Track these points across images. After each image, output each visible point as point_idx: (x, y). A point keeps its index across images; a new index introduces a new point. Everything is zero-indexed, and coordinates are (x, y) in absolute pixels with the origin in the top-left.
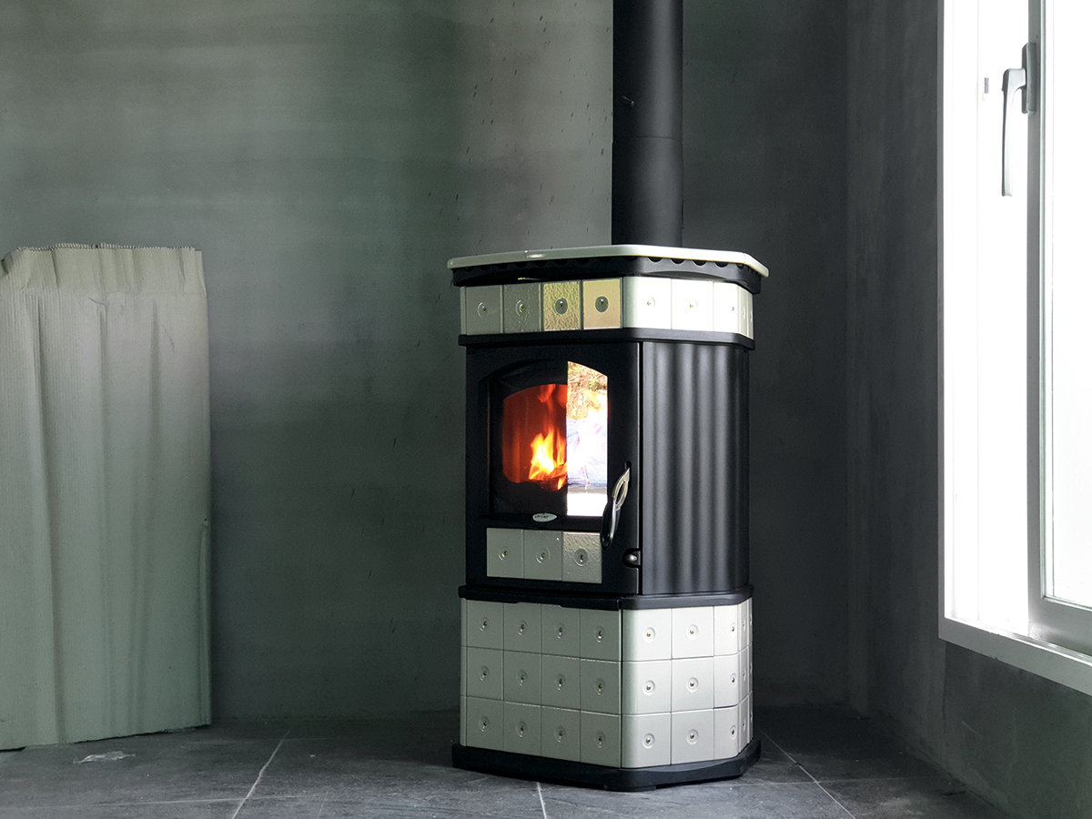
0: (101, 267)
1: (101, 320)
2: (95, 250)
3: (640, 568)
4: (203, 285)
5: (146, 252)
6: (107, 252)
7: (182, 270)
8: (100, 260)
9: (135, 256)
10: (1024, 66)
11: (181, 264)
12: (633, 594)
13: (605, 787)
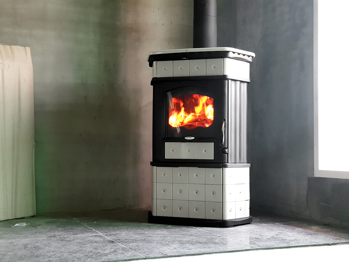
3: (228, 154)
5: (14, 47)
7: (26, 55)
9: (11, 48)
11: (26, 52)
12: (225, 163)
13: (218, 226)
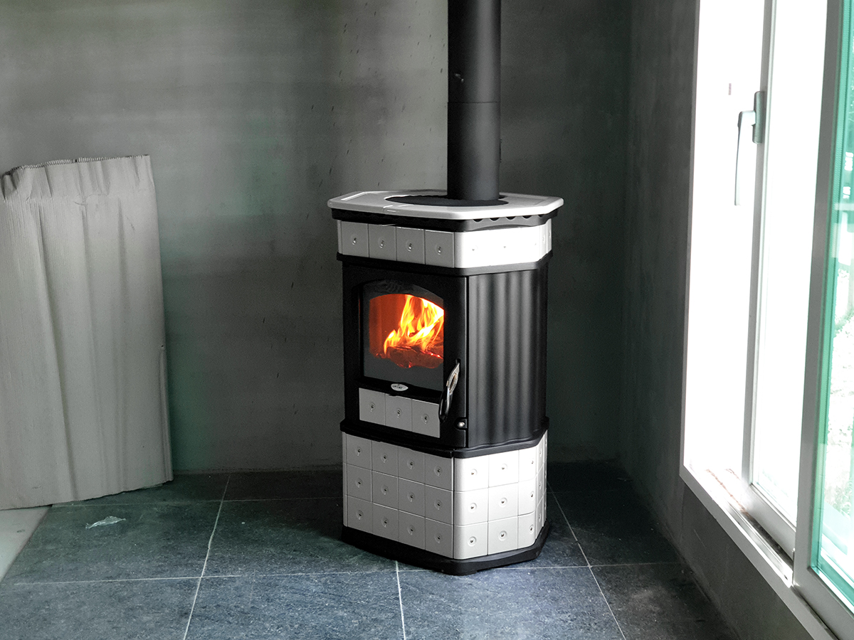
0: (80, 177)
1: (83, 216)
2: (75, 164)
3: (467, 430)
4: (152, 180)
5: (111, 162)
6: (84, 165)
7: (137, 174)
8: (80, 172)
9: (104, 166)
10: (755, 110)
11: (136, 168)
12: (462, 448)
13: (443, 571)
